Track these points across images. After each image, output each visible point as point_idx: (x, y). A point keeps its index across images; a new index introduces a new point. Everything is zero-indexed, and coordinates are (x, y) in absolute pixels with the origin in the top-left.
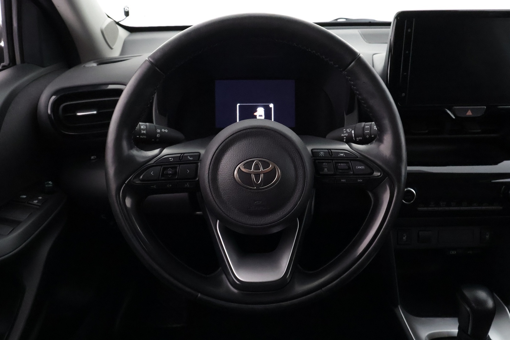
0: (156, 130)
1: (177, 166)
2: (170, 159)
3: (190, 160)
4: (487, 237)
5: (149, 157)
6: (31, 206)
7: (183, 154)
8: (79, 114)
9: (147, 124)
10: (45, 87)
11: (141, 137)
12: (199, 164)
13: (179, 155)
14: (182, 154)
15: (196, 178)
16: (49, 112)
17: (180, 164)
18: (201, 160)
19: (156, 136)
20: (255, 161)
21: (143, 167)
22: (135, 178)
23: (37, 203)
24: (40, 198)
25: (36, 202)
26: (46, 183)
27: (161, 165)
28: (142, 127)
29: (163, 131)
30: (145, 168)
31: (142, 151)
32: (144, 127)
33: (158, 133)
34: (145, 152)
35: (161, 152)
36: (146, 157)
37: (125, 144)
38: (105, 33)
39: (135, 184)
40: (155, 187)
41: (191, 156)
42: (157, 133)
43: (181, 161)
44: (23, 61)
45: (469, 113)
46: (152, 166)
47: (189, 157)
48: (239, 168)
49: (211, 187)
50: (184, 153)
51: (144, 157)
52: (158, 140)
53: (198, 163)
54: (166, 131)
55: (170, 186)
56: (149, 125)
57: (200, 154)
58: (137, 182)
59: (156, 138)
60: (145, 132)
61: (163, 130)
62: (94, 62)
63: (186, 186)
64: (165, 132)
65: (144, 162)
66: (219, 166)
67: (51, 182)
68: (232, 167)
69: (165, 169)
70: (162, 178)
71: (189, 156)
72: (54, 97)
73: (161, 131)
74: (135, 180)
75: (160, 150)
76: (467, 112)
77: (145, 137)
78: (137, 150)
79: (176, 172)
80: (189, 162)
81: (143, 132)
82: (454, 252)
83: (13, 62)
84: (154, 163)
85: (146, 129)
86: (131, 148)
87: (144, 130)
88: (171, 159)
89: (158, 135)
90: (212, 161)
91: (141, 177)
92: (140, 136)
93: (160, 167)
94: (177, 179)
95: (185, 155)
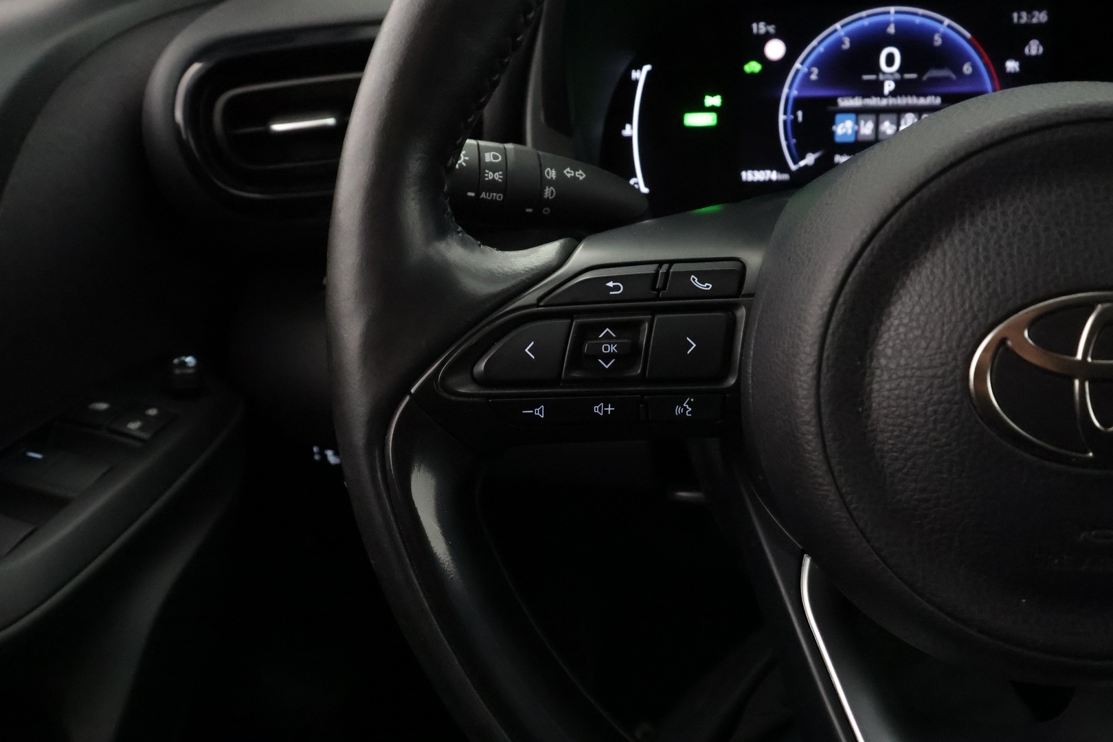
0: (542, 172)
1: (641, 322)
2: (611, 284)
3: (704, 294)
5: (515, 275)
6: (123, 439)
7: (665, 267)
8: (278, 127)
9: (509, 146)
11: (483, 195)
12: (742, 313)
13: (650, 269)
14: (660, 263)
15: (724, 376)
16: (179, 115)
17: (654, 311)
18: (751, 295)
19: (542, 191)
20: (1099, 307)
21: (489, 319)
22: (453, 369)
23: (141, 429)
24: (152, 412)
25: (134, 426)
26: (176, 361)
27: (569, 315)
28: (488, 157)
29: (569, 175)
30: (498, 322)
31: (488, 248)
32: (495, 157)
33: (550, 183)
34: (500, 253)
35: (566, 255)
36: (506, 276)
37: (413, 211)
39: (453, 398)
40: (540, 412)
41: (703, 277)
42: (544, 182)
43: (657, 298)
46: (528, 317)
47: (694, 280)
48: (1001, 343)
49: (829, 436)
50: (671, 262)
51: (492, 277)
52: (547, 211)
53: (736, 306)
54: (581, 175)
55: (606, 412)
56: (515, 149)
57: (744, 267)
58: (463, 390)
59: (539, 201)
60: (498, 176)
61: (569, 173)
63: (678, 410)
64: (574, 178)
65: (494, 296)
66: (877, 330)
67: (195, 356)
68: (955, 336)
69: (585, 332)
70: (576, 374)
71: (696, 273)
72: (196, 67)
73: (560, 175)
74: (452, 382)
75: (563, 247)
77: (498, 197)
78: (464, 244)
79: (636, 347)
80: (700, 304)
81: (490, 176)
84: (537, 305)
85: (504, 167)
86: (441, 231)
87: (494, 168)
88: (617, 288)
89: (548, 192)
90: (841, 300)
91: (481, 366)
92: (478, 194)
93: (563, 323)
94: (641, 380)
95: (675, 268)
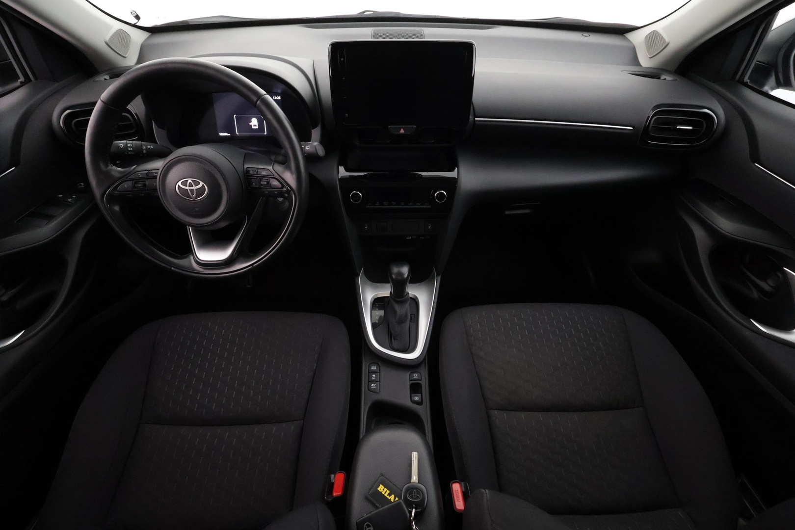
1: (145, 181)
4: (429, 227)
9: (134, 142)
10: (56, 105)
13: (147, 172)
14: (149, 170)
16: (62, 126)
22: (113, 189)
23: (71, 200)
24: (74, 197)
27: (132, 180)
30: (120, 182)
32: (130, 145)
35: (134, 169)
38: (109, 44)
39: (114, 194)
40: (130, 196)
42: (143, 149)
43: (147, 177)
44: (36, 78)
45: (402, 131)
46: (125, 181)
47: (154, 174)
48: (179, 185)
50: (151, 170)
52: (144, 155)
54: (152, 147)
55: (143, 195)
58: (116, 193)
59: (142, 153)
60: (131, 149)
61: (149, 147)
62: (106, 74)
65: (120, 177)
66: (166, 183)
67: (83, 183)
69: (136, 183)
70: (136, 190)
71: (154, 172)
72: (64, 114)
73: (147, 147)
76: (400, 130)
77: (132, 153)
79: (145, 185)
80: (155, 178)
81: (129, 149)
82: (409, 238)
83: (27, 80)
84: (127, 179)
85: (132, 147)
87: (130, 147)
88: (140, 175)
89: (144, 151)
91: (118, 189)
92: (128, 153)
93: (132, 182)
94: (148, 190)
